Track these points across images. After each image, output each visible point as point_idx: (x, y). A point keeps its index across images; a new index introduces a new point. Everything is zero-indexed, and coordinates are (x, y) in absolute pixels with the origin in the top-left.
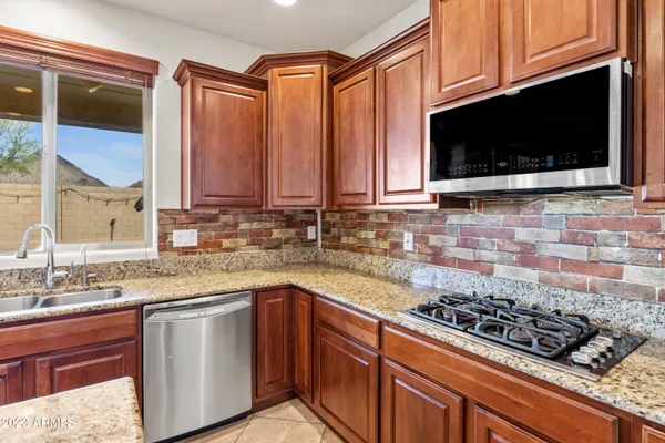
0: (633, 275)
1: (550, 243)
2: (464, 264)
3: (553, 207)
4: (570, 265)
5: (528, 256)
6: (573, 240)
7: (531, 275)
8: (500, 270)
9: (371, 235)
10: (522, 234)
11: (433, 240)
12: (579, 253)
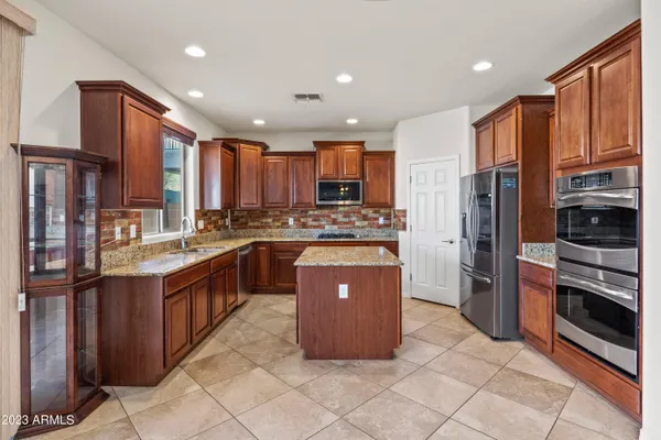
0: (357, 224)
1: (340, 218)
2: (315, 227)
3: (341, 209)
4: (345, 223)
5: (334, 222)
6: (345, 217)
7: (335, 227)
8: (327, 227)
9: (270, 220)
10: (333, 216)
11: (302, 220)
12: (347, 220)
